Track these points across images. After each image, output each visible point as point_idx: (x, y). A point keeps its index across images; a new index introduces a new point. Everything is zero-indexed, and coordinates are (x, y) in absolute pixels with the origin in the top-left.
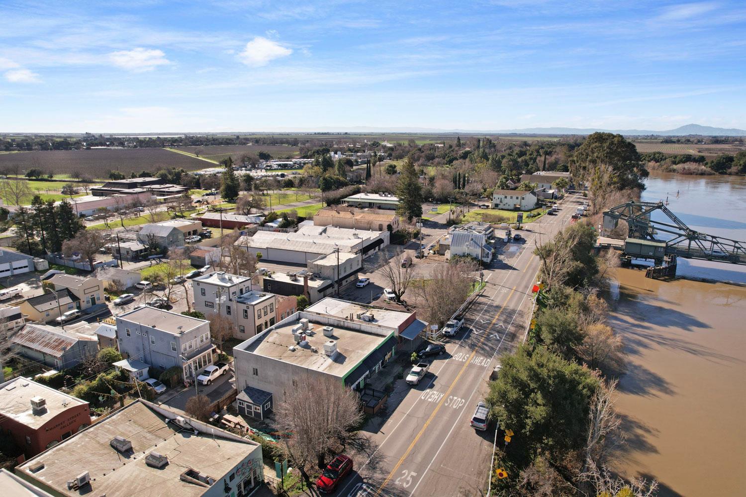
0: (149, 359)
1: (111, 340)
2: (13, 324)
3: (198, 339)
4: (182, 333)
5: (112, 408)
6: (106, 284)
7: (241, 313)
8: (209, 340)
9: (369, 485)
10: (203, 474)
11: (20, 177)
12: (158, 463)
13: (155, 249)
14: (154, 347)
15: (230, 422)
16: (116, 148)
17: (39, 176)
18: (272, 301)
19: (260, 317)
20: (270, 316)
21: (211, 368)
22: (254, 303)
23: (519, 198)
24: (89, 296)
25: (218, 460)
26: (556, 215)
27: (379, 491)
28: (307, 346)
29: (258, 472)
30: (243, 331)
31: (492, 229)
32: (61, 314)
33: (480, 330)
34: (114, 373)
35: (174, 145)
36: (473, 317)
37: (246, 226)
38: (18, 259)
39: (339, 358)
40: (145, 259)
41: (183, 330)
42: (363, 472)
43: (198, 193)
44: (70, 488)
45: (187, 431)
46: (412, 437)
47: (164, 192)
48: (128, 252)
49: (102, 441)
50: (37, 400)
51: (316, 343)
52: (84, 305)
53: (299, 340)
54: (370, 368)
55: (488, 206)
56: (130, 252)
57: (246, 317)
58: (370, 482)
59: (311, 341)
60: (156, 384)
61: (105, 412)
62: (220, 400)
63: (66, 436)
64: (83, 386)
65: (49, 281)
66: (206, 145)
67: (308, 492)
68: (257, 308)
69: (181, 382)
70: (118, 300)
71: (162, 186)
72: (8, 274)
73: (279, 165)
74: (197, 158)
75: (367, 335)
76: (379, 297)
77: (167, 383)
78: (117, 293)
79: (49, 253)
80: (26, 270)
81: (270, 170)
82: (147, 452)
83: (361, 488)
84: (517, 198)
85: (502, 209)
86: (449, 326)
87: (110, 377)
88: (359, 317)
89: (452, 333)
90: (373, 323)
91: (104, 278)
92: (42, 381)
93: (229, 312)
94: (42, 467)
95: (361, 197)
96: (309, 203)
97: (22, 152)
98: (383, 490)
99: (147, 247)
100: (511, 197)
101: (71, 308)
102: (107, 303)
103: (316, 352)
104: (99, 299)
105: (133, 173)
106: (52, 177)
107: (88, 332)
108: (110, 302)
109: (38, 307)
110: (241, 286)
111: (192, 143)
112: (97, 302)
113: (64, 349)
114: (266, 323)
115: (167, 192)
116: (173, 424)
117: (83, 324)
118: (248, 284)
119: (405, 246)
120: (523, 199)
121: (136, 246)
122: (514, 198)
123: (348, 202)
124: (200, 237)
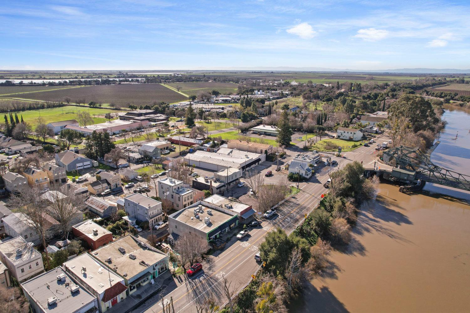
0: (136, 217)
1: (122, 206)
2: (85, 194)
3: (156, 210)
4: (149, 207)
5: (121, 236)
6: (122, 177)
7: (177, 199)
8: (161, 211)
9: (206, 275)
10: (146, 263)
11: (86, 105)
12: (133, 258)
13: (146, 158)
14: (139, 212)
15: (164, 246)
16: (134, 83)
17: (94, 105)
18: (192, 193)
19: (185, 201)
20: (190, 200)
21: (161, 223)
22: (183, 195)
23: (352, 133)
24: (115, 183)
25: (153, 259)
26: (370, 146)
27: (209, 278)
28: (198, 218)
29: (167, 265)
30: (178, 206)
31: (319, 157)
32: (103, 191)
33: (283, 216)
34: (122, 222)
35: (166, 82)
36: (283, 209)
37: (193, 146)
38: (86, 161)
39: (209, 225)
40: (142, 163)
41: (150, 206)
42: (206, 270)
43: (174, 119)
44: (106, 261)
45: (144, 248)
46: (230, 260)
47: (156, 119)
48: (134, 160)
49: (116, 248)
50: (95, 230)
51: (202, 217)
52: (112, 187)
53: (196, 215)
54: (221, 230)
55: (334, 137)
56: (135, 159)
57: (179, 200)
58: (207, 274)
59: (201, 216)
60: (138, 228)
61: (118, 237)
62: (162, 237)
63: (104, 245)
64: (111, 226)
65: (99, 175)
66: (185, 82)
67: (184, 275)
68: (184, 197)
69: (148, 228)
70: (127, 186)
71: (155, 116)
72: (82, 168)
73: (223, 100)
74: (178, 92)
75: (226, 215)
76: (247, 193)
77: (142, 228)
78: (127, 182)
79: (99, 158)
80: (89, 166)
81: (217, 103)
82: (130, 254)
83: (203, 276)
84: (351, 133)
85: (342, 139)
86: (267, 213)
87: (120, 223)
88: (225, 206)
89: (267, 217)
90: (231, 209)
91: (121, 174)
92: (96, 222)
93: (172, 198)
94: (97, 254)
95: (261, 127)
96: (232, 129)
97: (86, 86)
98: (210, 277)
99: (142, 156)
100: (348, 133)
101: (107, 189)
102: (122, 186)
103: (201, 221)
104: (119, 185)
105: (141, 106)
106: (100, 106)
107: (114, 201)
108: (123, 186)
109: (94, 187)
110: (179, 186)
111: (177, 80)
112: (118, 186)
113: (104, 209)
114: (189, 203)
115: (157, 119)
116: (140, 245)
117: (112, 197)
118: (182, 185)
119: (273, 163)
120: (355, 134)
121: (137, 156)
122: (350, 133)
123: (253, 131)
124: (169, 151)
